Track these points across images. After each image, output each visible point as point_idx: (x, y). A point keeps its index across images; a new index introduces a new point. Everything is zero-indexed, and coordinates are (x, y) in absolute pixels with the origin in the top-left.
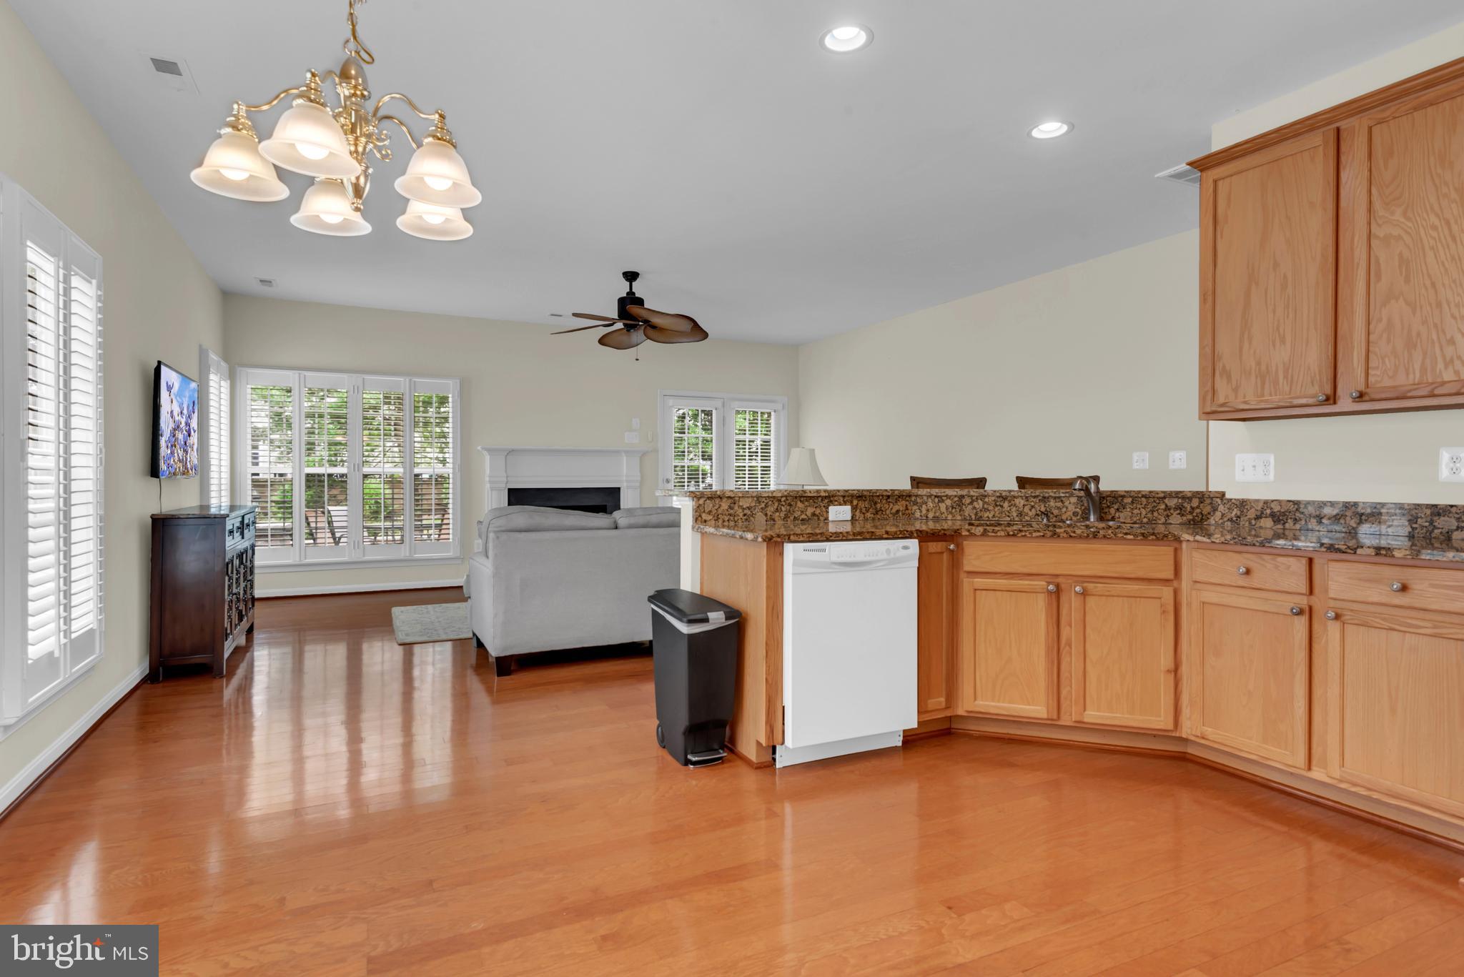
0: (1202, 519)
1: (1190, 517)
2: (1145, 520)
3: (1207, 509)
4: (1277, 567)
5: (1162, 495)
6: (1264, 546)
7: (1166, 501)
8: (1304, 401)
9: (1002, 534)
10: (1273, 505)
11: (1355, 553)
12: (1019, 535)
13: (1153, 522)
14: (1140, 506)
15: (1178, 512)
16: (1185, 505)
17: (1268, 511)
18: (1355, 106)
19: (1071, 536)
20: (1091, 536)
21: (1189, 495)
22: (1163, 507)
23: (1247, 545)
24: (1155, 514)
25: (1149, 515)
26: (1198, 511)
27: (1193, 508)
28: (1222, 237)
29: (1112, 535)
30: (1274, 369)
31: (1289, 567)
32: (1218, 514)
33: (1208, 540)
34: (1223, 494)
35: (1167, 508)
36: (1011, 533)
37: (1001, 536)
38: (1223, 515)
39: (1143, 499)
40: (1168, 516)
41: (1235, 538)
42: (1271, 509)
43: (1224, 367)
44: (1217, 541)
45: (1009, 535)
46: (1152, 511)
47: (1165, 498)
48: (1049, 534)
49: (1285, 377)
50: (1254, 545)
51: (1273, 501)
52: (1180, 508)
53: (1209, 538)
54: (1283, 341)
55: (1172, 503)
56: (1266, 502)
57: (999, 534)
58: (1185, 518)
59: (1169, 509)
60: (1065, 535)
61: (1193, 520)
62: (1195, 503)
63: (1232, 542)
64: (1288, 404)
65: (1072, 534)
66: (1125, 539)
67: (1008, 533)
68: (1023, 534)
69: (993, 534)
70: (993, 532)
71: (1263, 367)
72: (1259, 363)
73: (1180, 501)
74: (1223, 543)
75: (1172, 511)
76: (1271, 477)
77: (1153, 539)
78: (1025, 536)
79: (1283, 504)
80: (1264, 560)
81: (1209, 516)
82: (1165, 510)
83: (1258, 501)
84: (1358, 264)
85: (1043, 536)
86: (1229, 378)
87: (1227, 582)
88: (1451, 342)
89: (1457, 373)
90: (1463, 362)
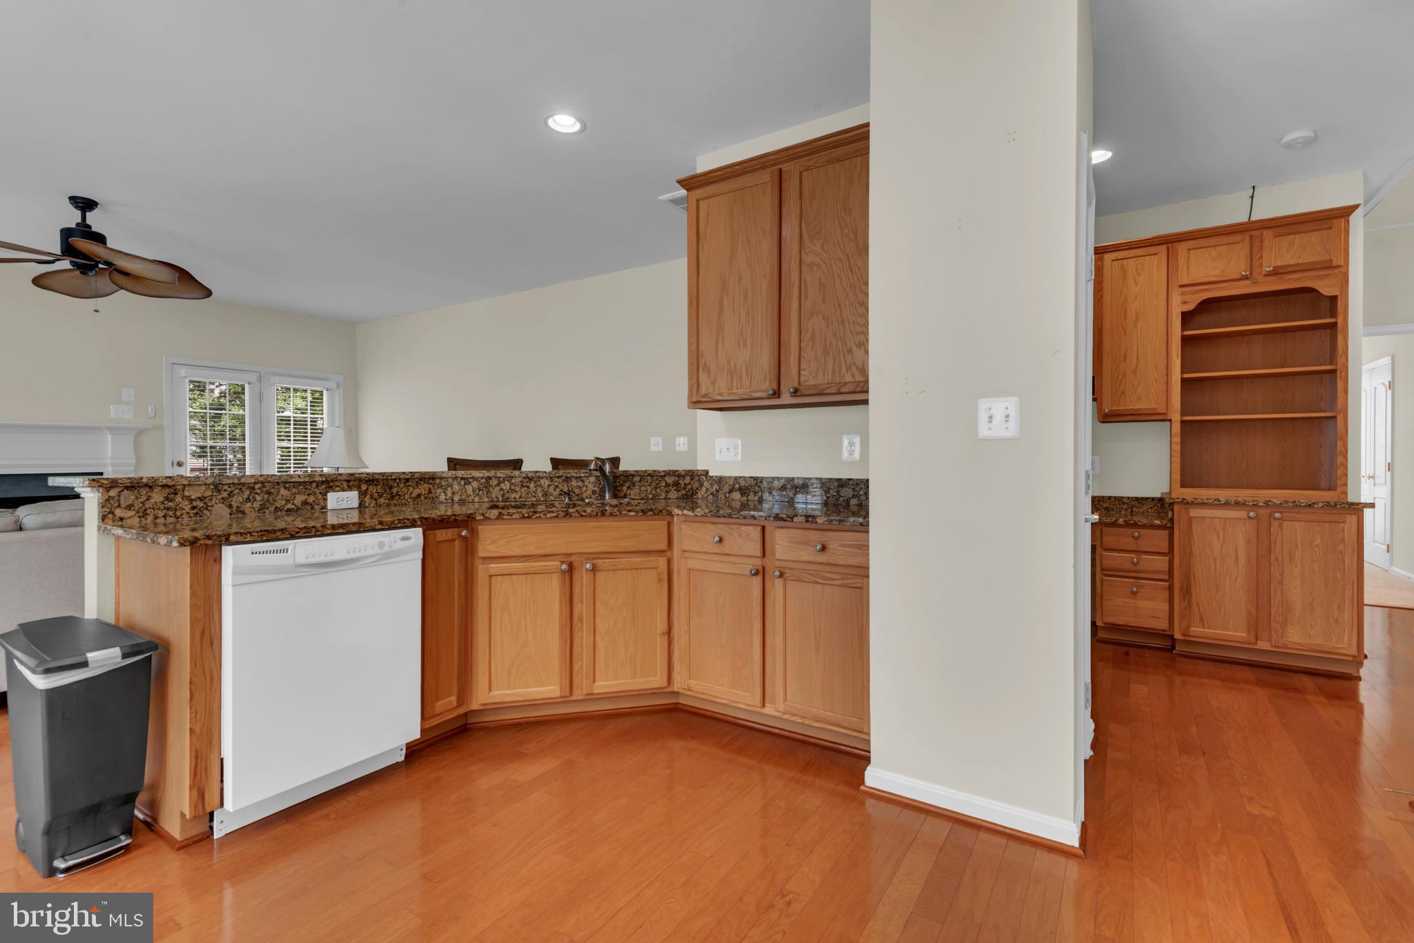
0: (692, 494)
1: (684, 492)
2: (650, 496)
3: (696, 485)
4: (740, 535)
5: (663, 474)
6: (732, 517)
7: (666, 479)
8: (759, 395)
9: (517, 516)
10: (740, 481)
11: (792, 521)
12: (534, 517)
13: (657, 497)
14: (645, 484)
15: (675, 488)
16: (680, 482)
17: (737, 486)
18: (791, 152)
19: (582, 516)
20: (599, 514)
21: (683, 473)
22: (664, 484)
23: (719, 517)
24: (658, 490)
25: (653, 492)
26: (690, 486)
27: (685, 485)
28: (703, 250)
29: (618, 513)
30: (739, 367)
31: (749, 534)
32: (704, 489)
33: (692, 514)
34: (707, 472)
35: (667, 485)
36: (526, 515)
37: (516, 519)
38: (707, 489)
39: (649, 477)
40: (667, 492)
41: (711, 511)
42: (739, 484)
43: (705, 364)
44: (699, 514)
45: (524, 517)
46: (656, 488)
47: (665, 476)
48: (562, 514)
49: (747, 374)
50: (725, 517)
51: (740, 477)
52: (676, 484)
53: (693, 512)
54: (745, 345)
55: (670, 480)
56: (736, 479)
57: (514, 517)
58: (680, 493)
59: (669, 486)
60: (577, 515)
61: (686, 495)
62: (687, 480)
63: (709, 515)
64: (748, 397)
65: (584, 514)
66: (629, 516)
67: (523, 515)
68: (538, 515)
69: (508, 517)
70: (508, 515)
71: (732, 364)
72: (729, 362)
73: (676, 478)
74: (703, 516)
75: (670, 488)
76: (739, 458)
77: (650, 515)
78: (539, 517)
79: (747, 480)
80: (731, 529)
81: (697, 491)
82: (665, 487)
83: (730, 477)
84: (794, 284)
85: (557, 516)
86: (709, 373)
87: (706, 550)
88: (850, 351)
89: (853, 376)
90: (858, 368)
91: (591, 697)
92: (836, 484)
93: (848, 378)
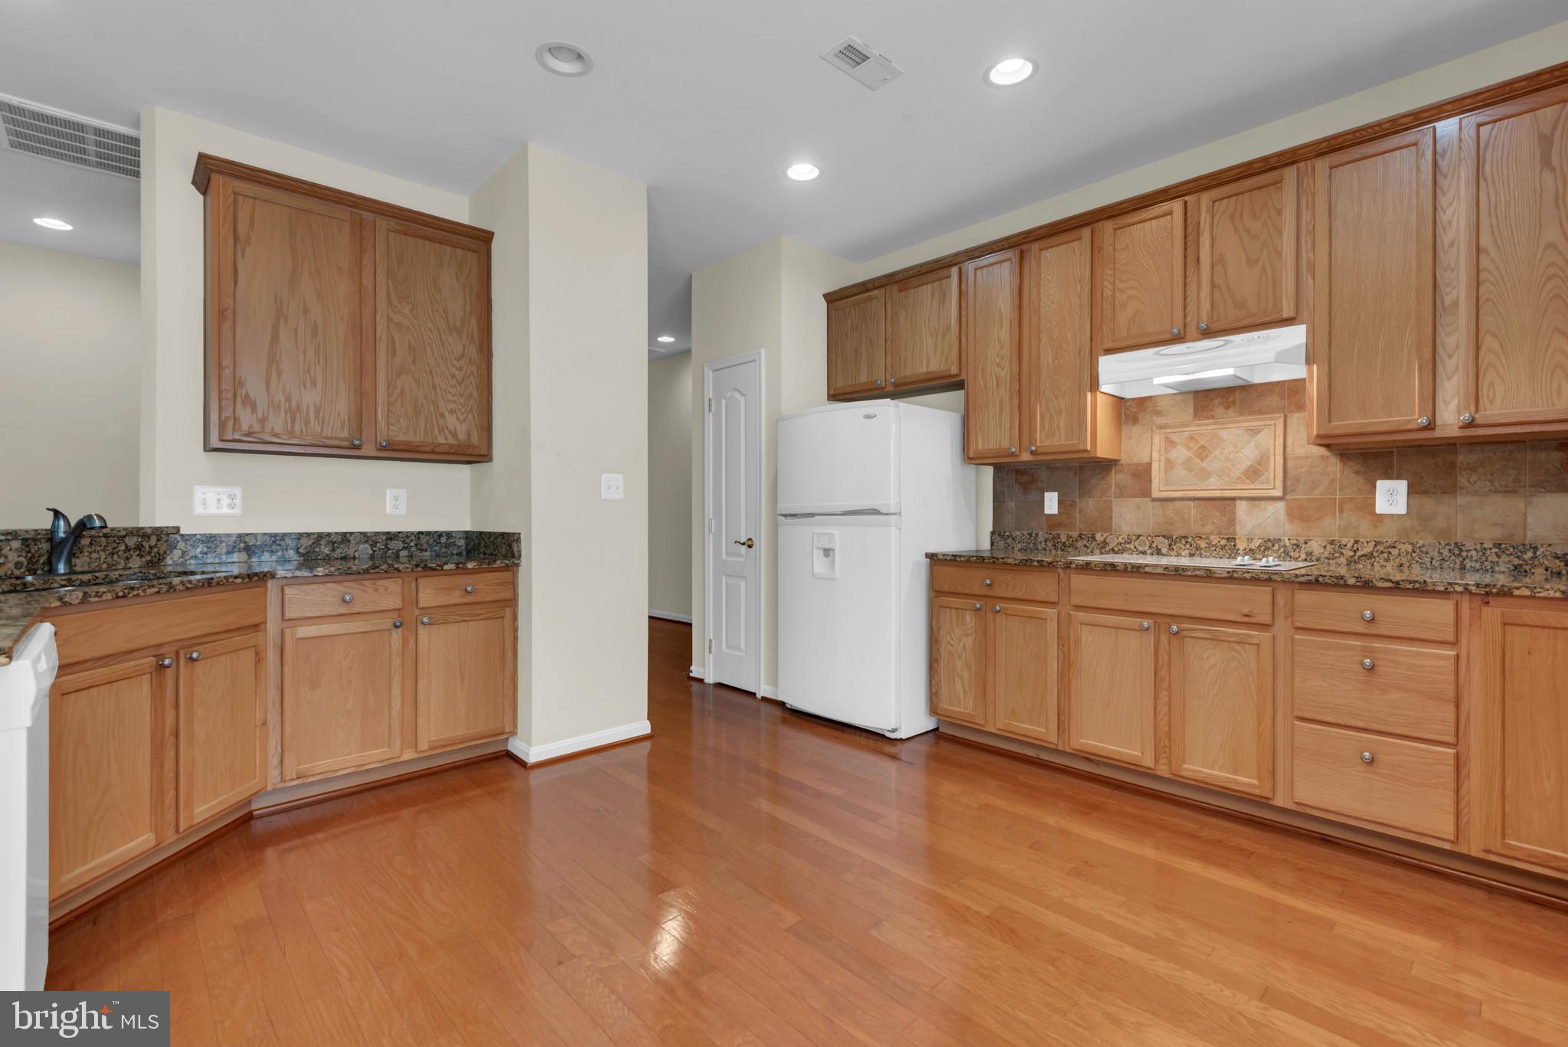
0: (159, 559)
1: (148, 558)
2: (104, 566)
3: (163, 547)
4: (376, 590)
5: (123, 533)
7: (126, 540)
8: (334, 443)
9: (109, 596)
10: (247, 539)
12: (131, 595)
13: (113, 568)
14: (98, 549)
15: (138, 552)
16: (144, 544)
17: (242, 545)
21: (149, 531)
22: (123, 547)
23: (351, 574)
24: (115, 557)
25: (109, 559)
26: (156, 550)
27: (151, 547)
30: (305, 408)
31: (386, 589)
32: (177, 553)
33: (310, 575)
34: (177, 529)
35: (128, 549)
36: (121, 594)
37: (107, 600)
38: (184, 553)
39: (103, 539)
40: (128, 559)
41: (339, 569)
42: (245, 542)
43: (247, 394)
44: (320, 574)
45: (118, 597)
46: (112, 554)
47: (125, 536)
48: (165, 588)
49: (317, 418)
50: (359, 573)
51: (247, 535)
52: (139, 547)
53: (311, 572)
54: (314, 384)
55: (131, 542)
56: (240, 536)
57: (104, 598)
58: (144, 560)
59: (129, 550)
60: (181, 587)
61: (152, 561)
62: (153, 542)
63: (337, 573)
64: (320, 444)
65: (189, 586)
66: (235, 583)
67: (117, 594)
68: (135, 593)
69: (97, 599)
70: (96, 596)
71: (294, 404)
72: (288, 399)
73: (140, 539)
74: (326, 575)
75: (132, 553)
76: (237, 511)
77: (257, 581)
78: (138, 595)
79: (259, 537)
80: (364, 586)
81: (165, 556)
82: (125, 552)
83: (229, 535)
85: (158, 592)
86: (254, 408)
87: (325, 613)
88: (442, 415)
89: (446, 438)
90: (450, 432)
91: (192, 829)
92: (384, 537)
93: (441, 440)
